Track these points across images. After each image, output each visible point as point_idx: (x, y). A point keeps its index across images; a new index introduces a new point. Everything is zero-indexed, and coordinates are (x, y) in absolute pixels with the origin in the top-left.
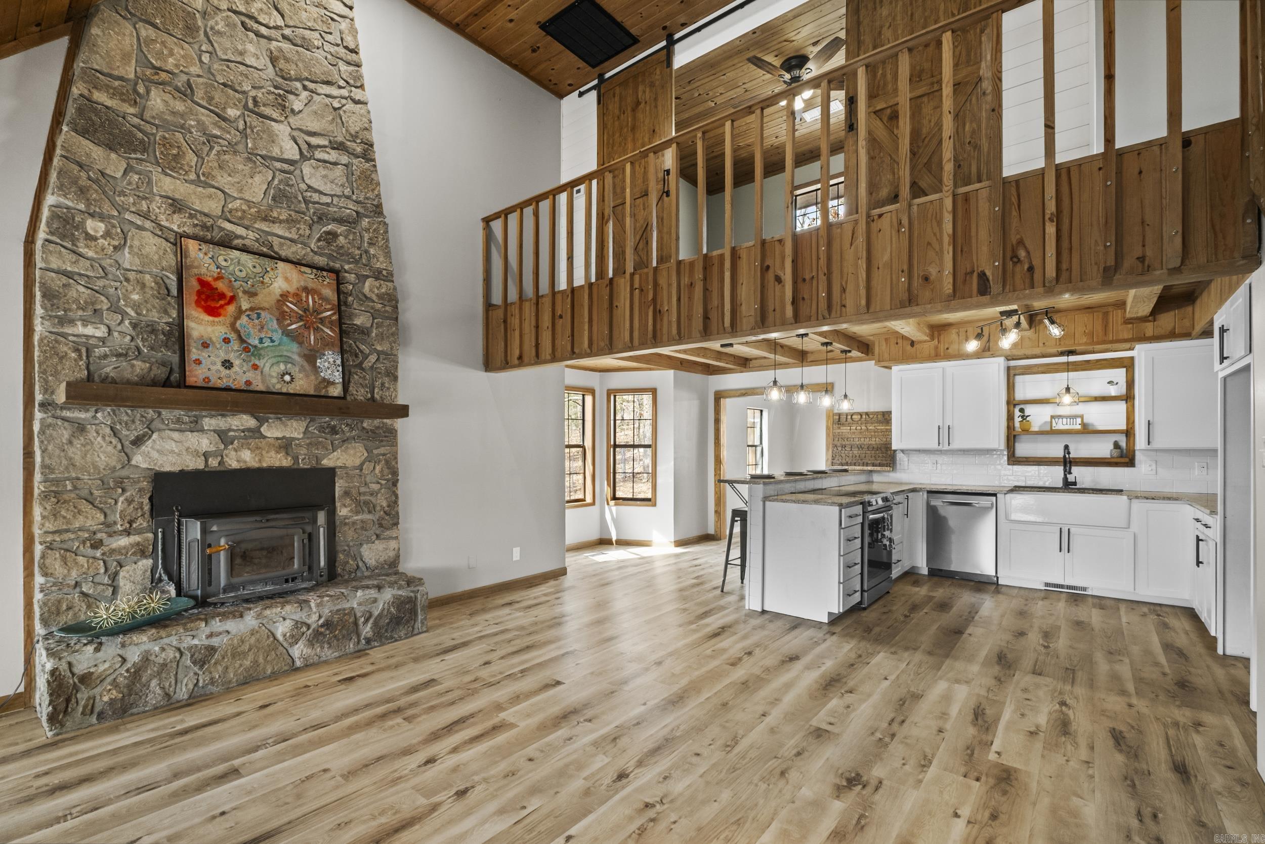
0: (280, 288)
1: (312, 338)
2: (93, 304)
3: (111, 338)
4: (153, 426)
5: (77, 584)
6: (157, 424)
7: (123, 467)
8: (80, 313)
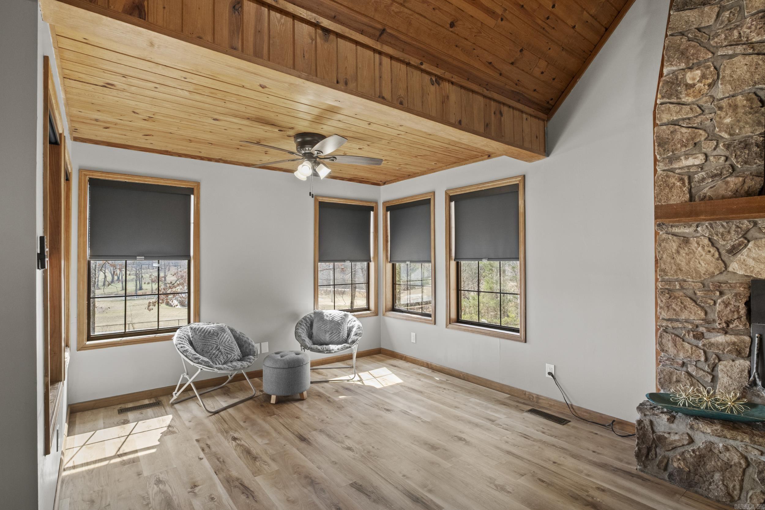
2: (693, 139)
3: (708, 162)
4: (749, 236)
5: (684, 364)
6: (753, 233)
7: (721, 273)
8: (683, 149)
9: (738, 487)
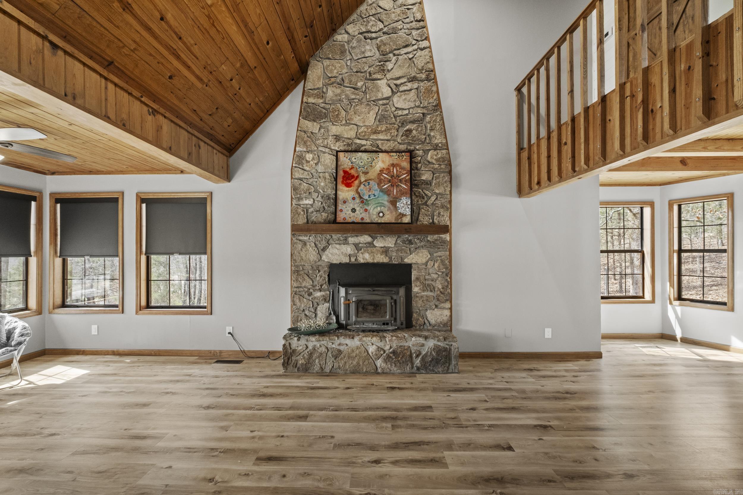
0: (380, 167)
1: (395, 191)
2: (309, 190)
3: (314, 204)
4: (329, 242)
5: (304, 310)
6: (331, 241)
7: (319, 261)
8: (305, 195)
9: (324, 363)
